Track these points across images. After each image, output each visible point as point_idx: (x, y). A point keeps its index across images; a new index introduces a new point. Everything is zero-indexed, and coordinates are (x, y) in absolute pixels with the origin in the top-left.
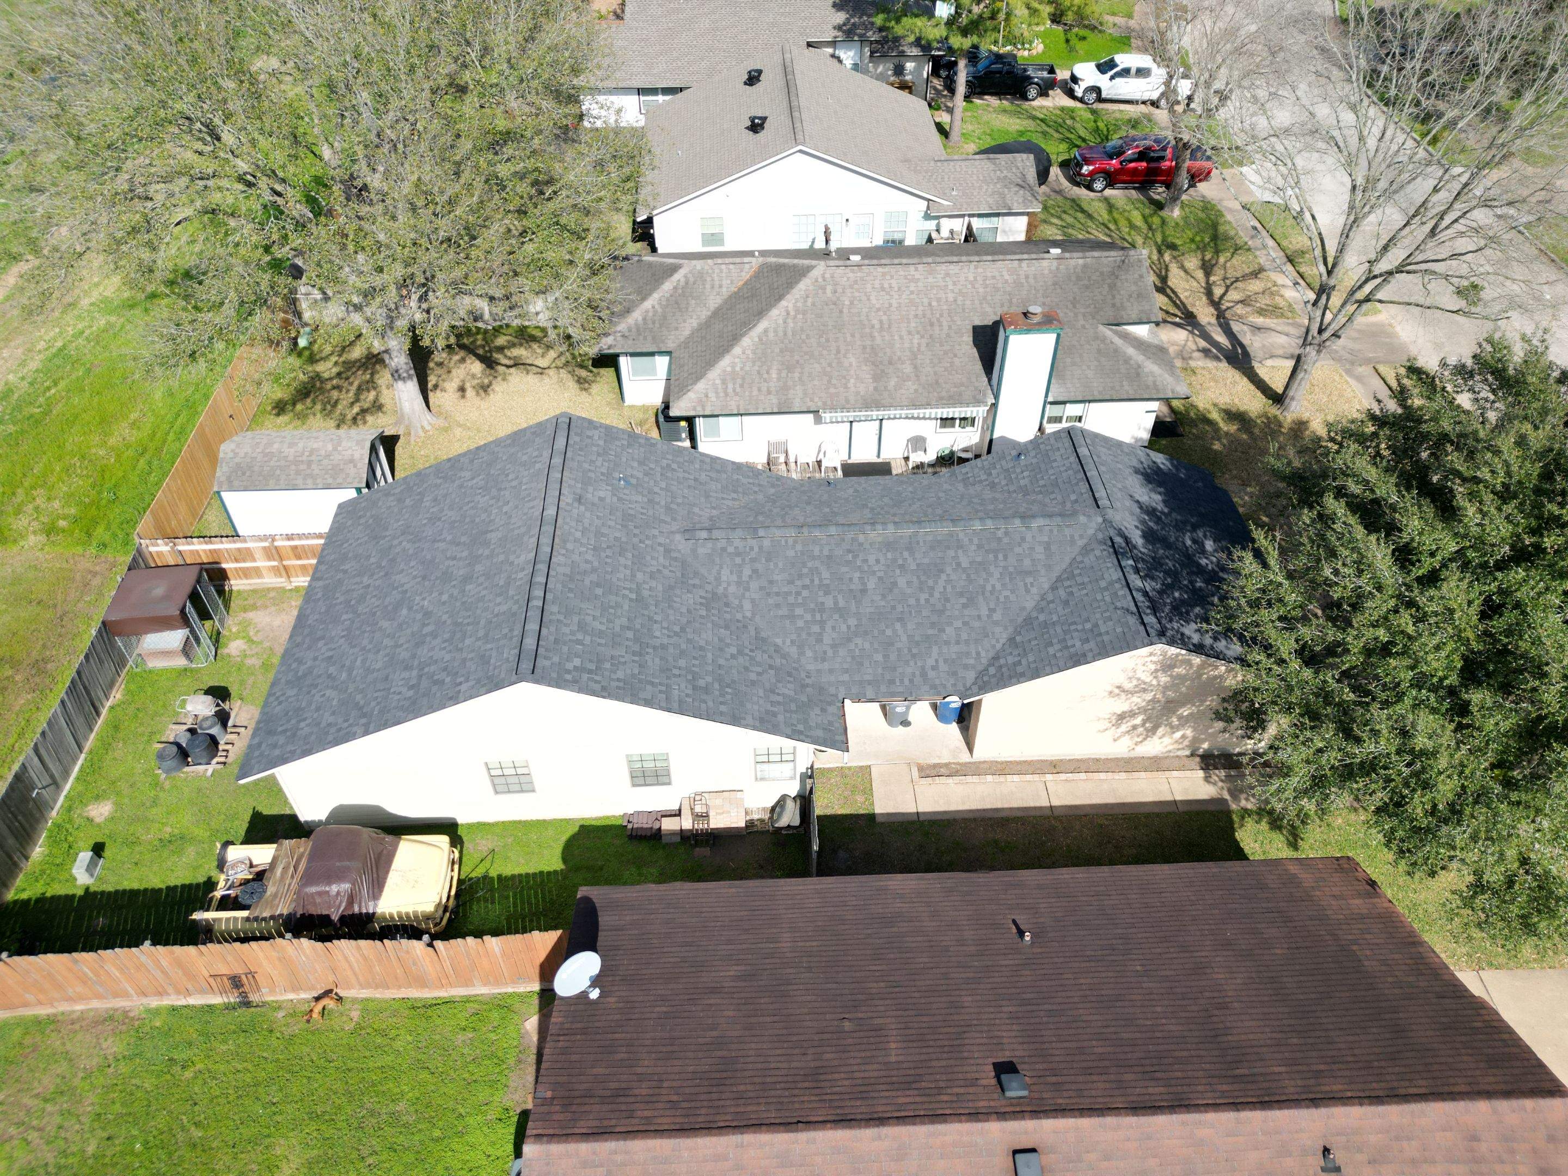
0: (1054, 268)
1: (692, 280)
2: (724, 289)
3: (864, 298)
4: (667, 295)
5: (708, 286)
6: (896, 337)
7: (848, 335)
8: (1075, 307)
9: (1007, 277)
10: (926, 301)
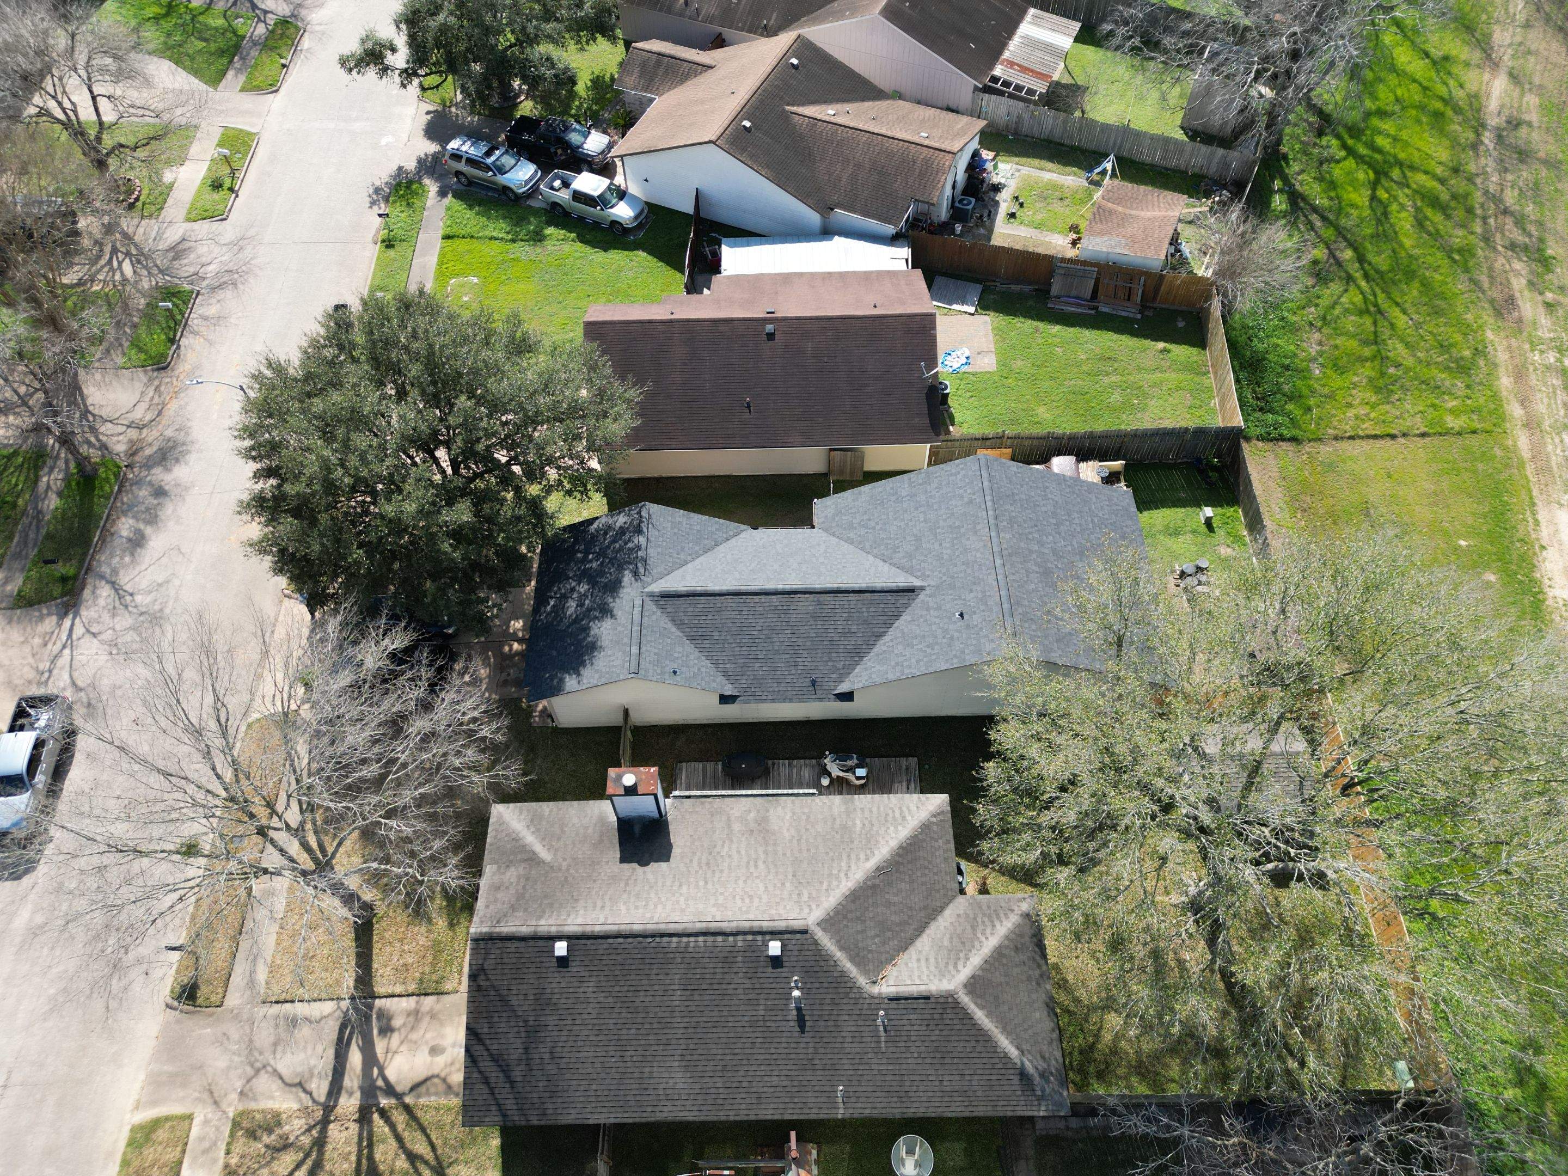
0: (572, 916)
1: (951, 968)
2: (914, 957)
3: (771, 888)
4: (974, 951)
5: (932, 960)
6: (743, 852)
7: (789, 854)
8: (566, 878)
9: (623, 908)
10: (710, 886)
